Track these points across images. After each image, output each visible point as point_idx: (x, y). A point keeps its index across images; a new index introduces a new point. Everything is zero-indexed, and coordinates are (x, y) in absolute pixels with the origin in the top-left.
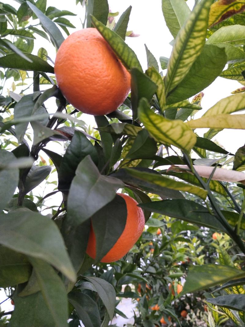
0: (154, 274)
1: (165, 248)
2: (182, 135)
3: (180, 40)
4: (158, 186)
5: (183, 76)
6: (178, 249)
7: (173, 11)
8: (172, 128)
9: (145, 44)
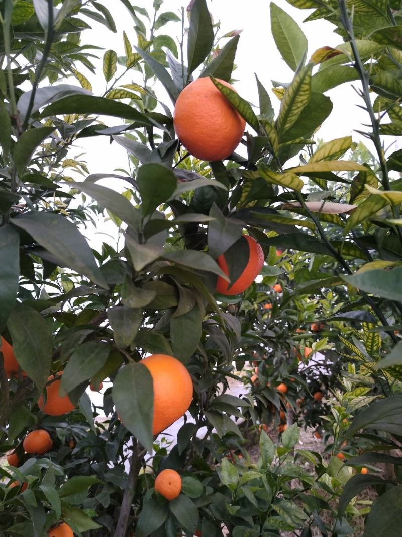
0: (273, 338)
1: (287, 305)
2: (292, 182)
3: (289, 95)
4: (276, 224)
5: (293, 122)
6: (305, 306)
7: (284, 34)
8: (283, 177)
9: (255, 73)
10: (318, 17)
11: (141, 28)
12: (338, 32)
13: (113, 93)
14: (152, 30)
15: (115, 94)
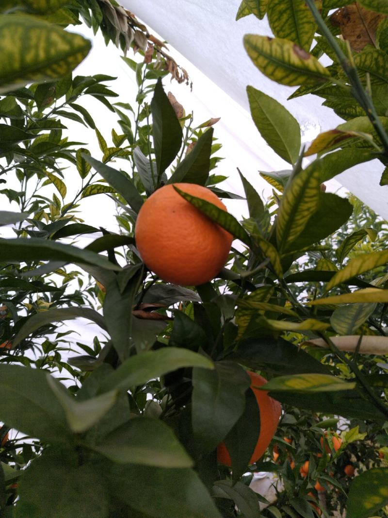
7: (269, 121)
9: (238, 168)
10: (304, 93)
11: (126, 122)
12: (327, 104)
13: (89, 190)
14: (137, 122)
15: (92, 190)
